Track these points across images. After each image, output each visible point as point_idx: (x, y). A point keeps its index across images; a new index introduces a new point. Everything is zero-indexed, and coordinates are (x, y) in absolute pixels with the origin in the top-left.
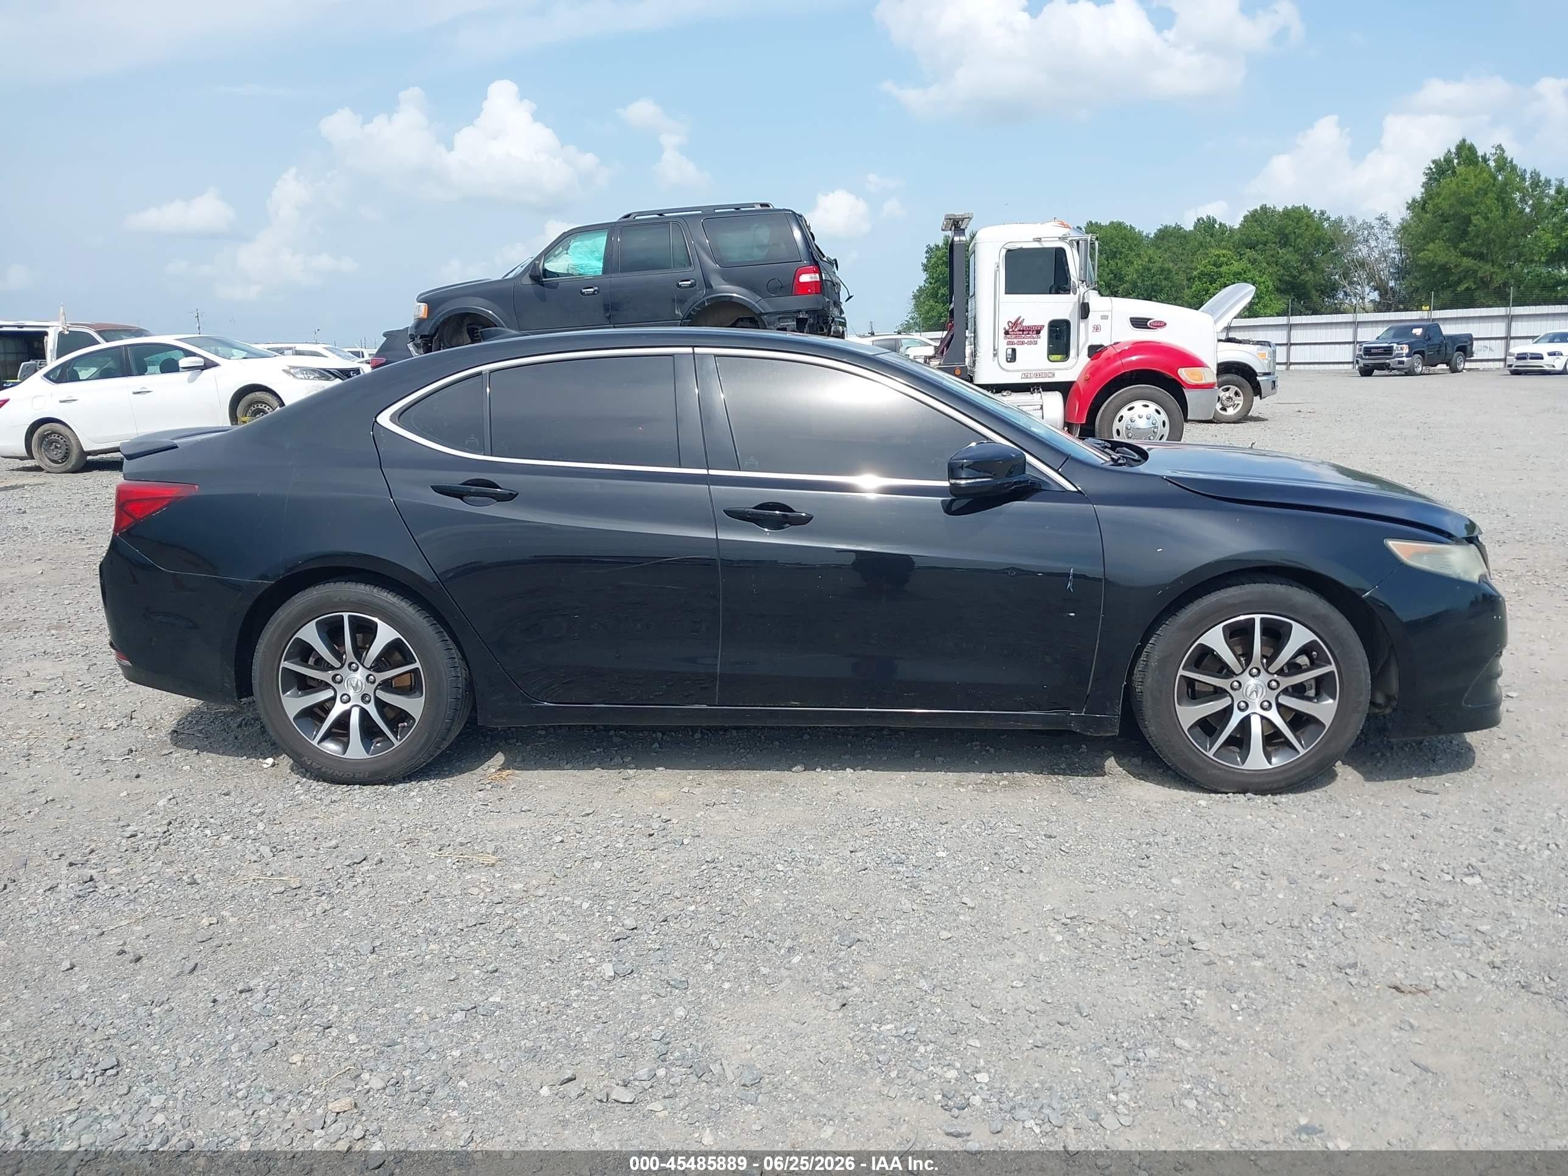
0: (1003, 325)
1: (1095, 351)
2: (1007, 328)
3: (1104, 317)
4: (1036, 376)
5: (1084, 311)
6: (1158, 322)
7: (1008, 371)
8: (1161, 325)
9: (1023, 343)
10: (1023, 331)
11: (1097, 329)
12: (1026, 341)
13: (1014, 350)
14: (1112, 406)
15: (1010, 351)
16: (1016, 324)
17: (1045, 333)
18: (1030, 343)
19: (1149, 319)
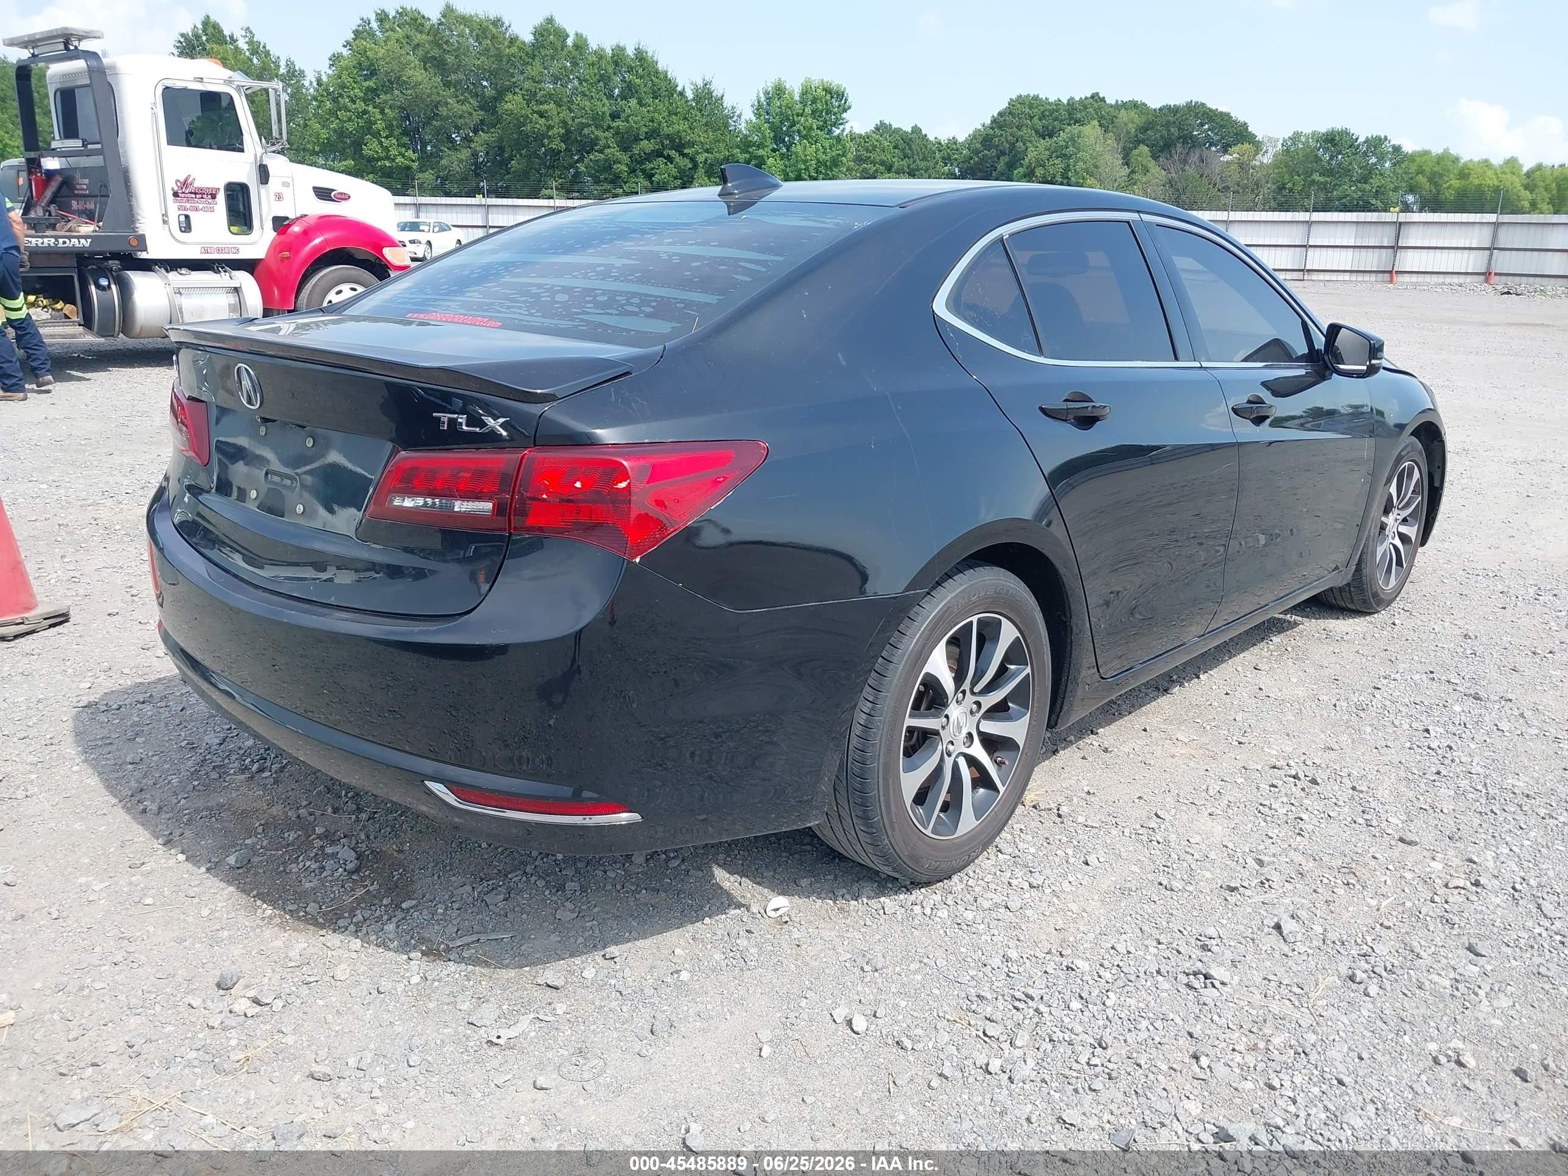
0: (171, 185)
1: (281, 224)
2: (176, 188)
3: (286, 184)
4: (219, 251)
5: (264, 175)
6: (342, 194)
7: (184, 243)
8: (344, 197)
9: (197, 209)
10: (195, 194)
11: (279, 197)
12: (201, 206)
13: (187, 217)
14: (318, 289)
15: (182, 218)
16: (185, 184)
17: (221, 197)
18: (204, 210)
19: (334, 190)
